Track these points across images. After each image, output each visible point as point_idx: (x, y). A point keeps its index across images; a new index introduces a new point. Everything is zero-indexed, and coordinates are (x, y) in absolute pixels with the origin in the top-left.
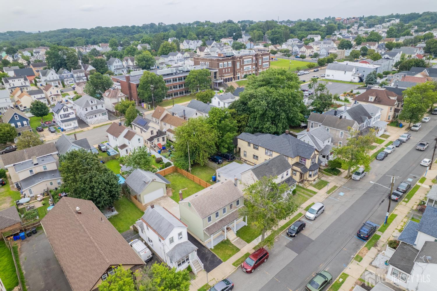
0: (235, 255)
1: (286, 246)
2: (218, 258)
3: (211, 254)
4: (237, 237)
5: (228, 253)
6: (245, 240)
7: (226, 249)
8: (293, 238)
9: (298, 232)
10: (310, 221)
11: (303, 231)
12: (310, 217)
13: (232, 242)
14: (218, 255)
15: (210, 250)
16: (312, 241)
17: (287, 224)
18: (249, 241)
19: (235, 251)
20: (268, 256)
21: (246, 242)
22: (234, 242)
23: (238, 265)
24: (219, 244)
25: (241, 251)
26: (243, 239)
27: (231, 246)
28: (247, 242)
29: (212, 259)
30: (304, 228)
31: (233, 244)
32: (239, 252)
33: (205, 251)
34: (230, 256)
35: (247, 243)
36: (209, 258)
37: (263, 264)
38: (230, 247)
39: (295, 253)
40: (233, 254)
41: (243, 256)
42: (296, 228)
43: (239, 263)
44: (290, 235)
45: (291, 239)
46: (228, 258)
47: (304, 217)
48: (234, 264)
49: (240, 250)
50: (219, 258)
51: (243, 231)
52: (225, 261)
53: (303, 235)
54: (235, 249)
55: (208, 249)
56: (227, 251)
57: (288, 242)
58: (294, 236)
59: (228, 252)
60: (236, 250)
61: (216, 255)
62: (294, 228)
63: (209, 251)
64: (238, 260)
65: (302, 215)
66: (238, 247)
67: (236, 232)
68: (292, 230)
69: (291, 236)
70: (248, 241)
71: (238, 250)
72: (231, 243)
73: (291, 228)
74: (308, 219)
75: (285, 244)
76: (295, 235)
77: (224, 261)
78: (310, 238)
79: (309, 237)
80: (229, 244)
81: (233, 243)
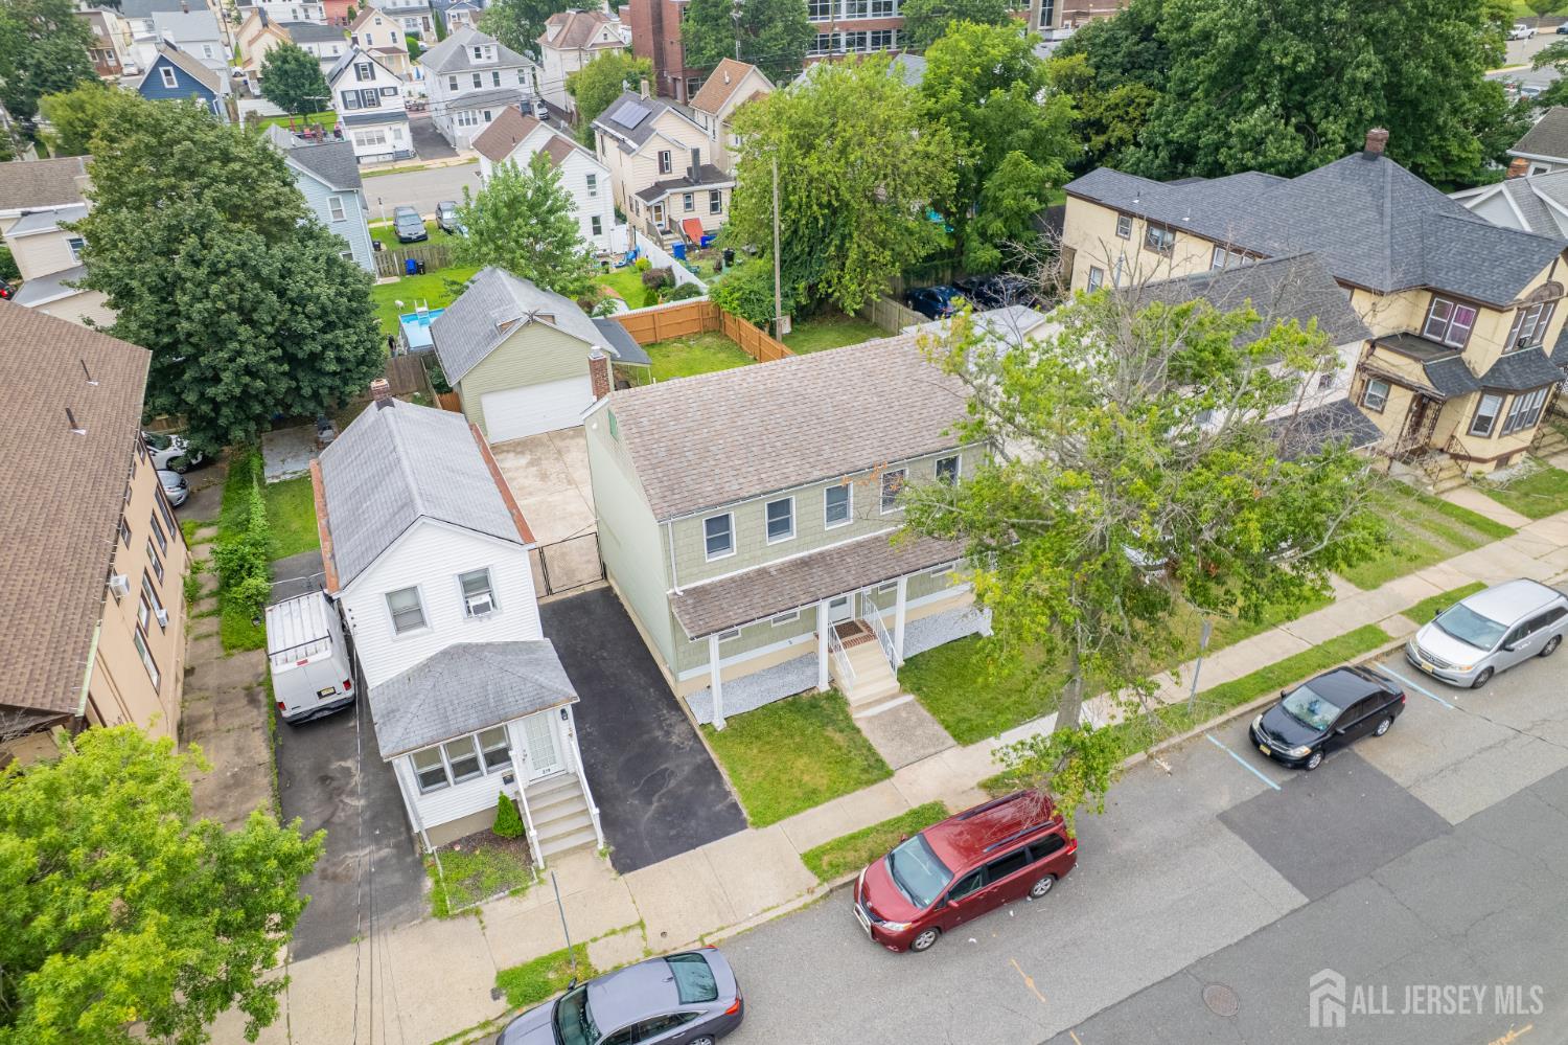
0: (847, 798)
1: (1224, 817)
2: (727, 794)
3: (699, 759)
4: (904, 691)
5: (806, 778)
6: (943, 722)
7: (799, 749)
8: (1293, 775)
9: (1333, 742)
10: (1439, 688)
11: (1372, 742)
12: (1444, 665)
13: (859, 717)
14: (733, 771)
15: (700, 733)
16: (1440, 827)
17: (1267, 679)
18: (971, 730)
19: (855, 773)
20: (1068, 862)
21: (946, 733)
22: (870, 719)
23: (836, 868)
24: (769, 711)
25: (892, 779)
26: (934, 711)
27: (838, 737)
28: (954, 736)
29: (688, 789)
30: (1383, 727)
31: (858, 731)
32: (875, 787)
33: (668, 734)
34: (812, 798)
35: (951, 741)
36: (672, 783)
37: (1020, 904)
38: (829, 740)
39: (1285, 884)
40: (836, 794)
41: (899, 820)
42: (1328, 714)
43: (850, 856)
44: (1267, 748)
45: (1270, 780)
46: (795, 811)
47: (1400, 655)
48: (812, 859)
49: (889, 774)
50: (736, 796)
51: (950, 662)
52: (762, 822)
53: (1372, 770)
54: (859, 762)
55: (692, 728)
56: (801, 763)
57: (1249, 792)
58: (1302, 764)
59: (809, 770)
60: (864, 771)
61: (723, 771)
62: (1312, 712)
63: (696, 736)
64: (853, 837)
65: (1388, 639)
66: (885, 751)
67: (900, 662)
68: (1297, 719)
69: (1278, 760)
70: (965, 733)
71: (877, 770)
72: (848, 718)
73: (1291, 704)
74: (1423, 672)
75: (1223, 802)
76: (1307, 758)
77: (756, 825)
78: (1422, 807)
79: (1416, 793)
80: (834, 722)
81: (858, 724)
